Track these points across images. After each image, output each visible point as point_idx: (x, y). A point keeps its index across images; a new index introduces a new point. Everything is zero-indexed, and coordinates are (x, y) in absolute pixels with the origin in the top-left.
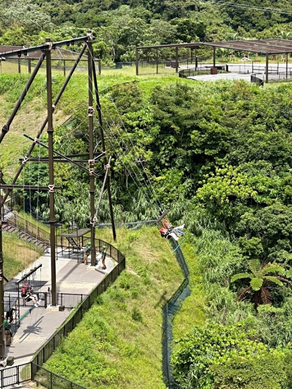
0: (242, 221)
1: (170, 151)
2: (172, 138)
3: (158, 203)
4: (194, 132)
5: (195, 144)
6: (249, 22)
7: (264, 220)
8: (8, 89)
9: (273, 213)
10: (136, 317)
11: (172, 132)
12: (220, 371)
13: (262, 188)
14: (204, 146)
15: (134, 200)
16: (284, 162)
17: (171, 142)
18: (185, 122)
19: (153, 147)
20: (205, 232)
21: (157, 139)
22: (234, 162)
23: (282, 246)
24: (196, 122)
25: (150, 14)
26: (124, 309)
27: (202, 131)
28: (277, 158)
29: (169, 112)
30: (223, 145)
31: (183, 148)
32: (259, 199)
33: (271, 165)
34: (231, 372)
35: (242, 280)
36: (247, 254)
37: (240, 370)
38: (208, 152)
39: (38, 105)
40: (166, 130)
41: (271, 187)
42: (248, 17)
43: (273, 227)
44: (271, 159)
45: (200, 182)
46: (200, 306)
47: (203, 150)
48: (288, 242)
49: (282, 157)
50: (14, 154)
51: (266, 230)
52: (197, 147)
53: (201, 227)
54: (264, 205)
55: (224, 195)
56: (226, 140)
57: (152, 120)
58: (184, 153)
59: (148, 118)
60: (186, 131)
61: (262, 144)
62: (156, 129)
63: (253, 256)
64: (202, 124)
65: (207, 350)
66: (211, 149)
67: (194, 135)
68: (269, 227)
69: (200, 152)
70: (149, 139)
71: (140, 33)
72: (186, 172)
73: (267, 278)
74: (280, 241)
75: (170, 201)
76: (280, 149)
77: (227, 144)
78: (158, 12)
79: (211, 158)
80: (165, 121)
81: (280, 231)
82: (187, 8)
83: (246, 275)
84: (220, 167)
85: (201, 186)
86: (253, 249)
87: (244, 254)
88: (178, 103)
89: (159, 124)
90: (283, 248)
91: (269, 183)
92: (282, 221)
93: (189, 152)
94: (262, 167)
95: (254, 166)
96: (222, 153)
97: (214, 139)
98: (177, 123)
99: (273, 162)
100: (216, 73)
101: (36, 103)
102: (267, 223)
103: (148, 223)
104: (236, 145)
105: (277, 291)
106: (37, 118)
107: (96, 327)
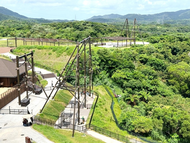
0: (124, 84)
1: (103, 66)
2: (104, 63)
3: (101, 79)
4: (110, 61)
5: (110, 64)
6: (100, 32)
7: (131, 84)
8: (56, 50)
9: (133, 82)
10: (106, 110)
11: (104, 61)
12: (136, 124)
13: (128, 75)
14: (112, 65)
15: (95, 79)
16: (133, 68)
17: (103, 64)
18: (108, 59)
19: (99, 65)
20: (114, 87)
21: (100, 63)
22: (120, 69)
23: (136, 90)
24: (110, 59)
25: (76, 30)
26: (102, 108)
27: (112, 61)
28: (131, 68)
29: (103, 56)
30: (117, 64)
31: (107, 65)
32: (128, 78)
33: (129, 69)
34: (140, 125)
35: (128, 99)
36: (129, 93)
37: (142, 124)
38: (113, 66)
39: (65, 54)
40: (102, 61)
41: (130, 75)
42: (100, 30)
43: (134, 86)
44: (129, 68)
45: (112, 74)
46: (118, 106)
47: (112, 66)
48: (138, 89)
49: (132, 67)
50: (61, 67)
51: (132, 86)
52: (111, 65)
53: (113, 86)
54: (129, 80)
55: (119, 77)
56: (118, 63)
57: (99, 58)
58: (107, 66)
59: (97, 58)
60: (107, 61)
61: (127, 64)
62: (100, 60)
63: (130, 93)
64: (111, 59)
65: (130, 119)
66: (114, 65)
67: (110, 62)
68: (133, 85)
69: (111, 66)
70: (98, 63)
71: (82, 35)
72: (107, 71)
73: (135, 99)
74: (135, 89)
75: (104, 79)
76: (132, 65)
77: (118, 64)
78: (77, 29)
79: (114, 68)
80: (102, 58)
81: (135, 86)
82: (85, 28)
83: (129, 98)
84: (117, 70)
85: (112, 75)
86: (130, 91)
87: (128, 93)
88: (105, 54)
89: (101, 59)
90: (136, 91)
91: (130, 74)
92: (136, 84)
93: (108, 66)
94: (127, 70)
95: (125, 70)
96: (117, 66)
97: (115, 63)
98: (105, 59)
99: (130, 69)
100: (103, 45)
101: (64, 54)
102: (132, 84)
103: (99, 85)
104: (120, 64)
105: (137, 102)
106: (65, 58)
107: (99, 113)
